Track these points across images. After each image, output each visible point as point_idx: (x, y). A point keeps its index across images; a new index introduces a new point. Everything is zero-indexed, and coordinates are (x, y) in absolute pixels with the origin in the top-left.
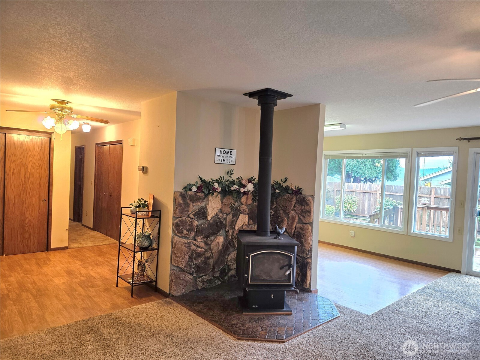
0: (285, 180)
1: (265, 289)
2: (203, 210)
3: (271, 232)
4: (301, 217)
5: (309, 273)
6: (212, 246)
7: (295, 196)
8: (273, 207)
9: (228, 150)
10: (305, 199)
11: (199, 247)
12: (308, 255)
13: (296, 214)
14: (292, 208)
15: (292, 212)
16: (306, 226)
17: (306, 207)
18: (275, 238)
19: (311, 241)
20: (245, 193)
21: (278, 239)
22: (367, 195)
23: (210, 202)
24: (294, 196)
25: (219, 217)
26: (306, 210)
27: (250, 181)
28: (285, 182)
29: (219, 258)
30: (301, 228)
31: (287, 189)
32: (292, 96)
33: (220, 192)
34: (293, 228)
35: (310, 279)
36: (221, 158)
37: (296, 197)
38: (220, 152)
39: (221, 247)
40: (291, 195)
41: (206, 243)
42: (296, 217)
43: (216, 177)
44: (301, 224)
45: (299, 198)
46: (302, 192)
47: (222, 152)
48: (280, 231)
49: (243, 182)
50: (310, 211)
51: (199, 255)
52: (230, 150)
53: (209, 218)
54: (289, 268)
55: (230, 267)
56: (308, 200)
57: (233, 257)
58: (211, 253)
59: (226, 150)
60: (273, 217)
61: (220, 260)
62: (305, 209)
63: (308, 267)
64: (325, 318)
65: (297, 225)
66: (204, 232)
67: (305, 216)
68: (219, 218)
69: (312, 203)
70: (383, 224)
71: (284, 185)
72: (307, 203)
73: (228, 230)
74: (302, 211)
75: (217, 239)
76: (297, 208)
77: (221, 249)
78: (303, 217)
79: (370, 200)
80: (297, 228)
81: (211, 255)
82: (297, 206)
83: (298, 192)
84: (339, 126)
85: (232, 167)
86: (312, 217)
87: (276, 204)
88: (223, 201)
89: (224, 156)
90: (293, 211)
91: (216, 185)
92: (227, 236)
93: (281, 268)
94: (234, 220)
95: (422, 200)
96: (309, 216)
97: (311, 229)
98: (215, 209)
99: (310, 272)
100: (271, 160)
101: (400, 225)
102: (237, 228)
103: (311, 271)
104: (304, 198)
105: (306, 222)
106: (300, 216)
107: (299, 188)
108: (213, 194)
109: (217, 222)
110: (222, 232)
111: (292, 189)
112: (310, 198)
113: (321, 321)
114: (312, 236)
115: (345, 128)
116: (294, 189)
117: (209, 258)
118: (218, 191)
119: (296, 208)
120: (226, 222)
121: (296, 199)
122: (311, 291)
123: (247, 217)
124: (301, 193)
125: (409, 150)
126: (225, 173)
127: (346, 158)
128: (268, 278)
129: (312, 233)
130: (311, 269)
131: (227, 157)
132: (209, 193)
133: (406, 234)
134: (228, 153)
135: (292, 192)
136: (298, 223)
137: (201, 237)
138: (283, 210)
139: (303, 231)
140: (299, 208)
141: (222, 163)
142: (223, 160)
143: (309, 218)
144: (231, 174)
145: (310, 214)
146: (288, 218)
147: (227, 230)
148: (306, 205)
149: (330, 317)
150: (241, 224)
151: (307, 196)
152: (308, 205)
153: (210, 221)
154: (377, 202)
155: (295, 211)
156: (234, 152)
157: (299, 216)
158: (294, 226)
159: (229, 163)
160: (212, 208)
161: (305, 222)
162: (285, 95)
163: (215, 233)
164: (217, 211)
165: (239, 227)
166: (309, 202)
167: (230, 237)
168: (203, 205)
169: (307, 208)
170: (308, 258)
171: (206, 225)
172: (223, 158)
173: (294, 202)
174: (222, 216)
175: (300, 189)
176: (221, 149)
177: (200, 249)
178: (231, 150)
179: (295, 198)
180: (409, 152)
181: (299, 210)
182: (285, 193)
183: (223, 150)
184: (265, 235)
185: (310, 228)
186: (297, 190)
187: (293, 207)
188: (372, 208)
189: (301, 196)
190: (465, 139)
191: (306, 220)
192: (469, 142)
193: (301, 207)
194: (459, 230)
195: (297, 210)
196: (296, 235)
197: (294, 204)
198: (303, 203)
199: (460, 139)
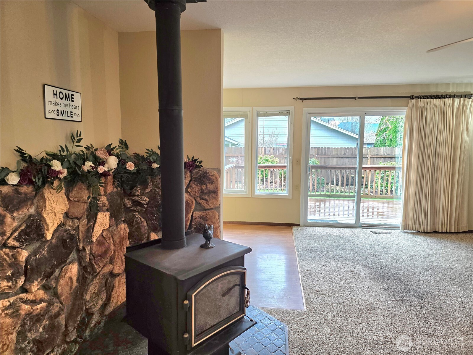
2: (37, 222)
4: (201, 201)
6: (59, 288)
8: (147, 191)
9: (68, 92)
10: (208, 175)
11: (34, 302)
13: (191, 198)
16: (210, 213)
17: (208, 186)
19: (220, 233)
20: (105, 174)
23: (47, 202)
25: (67, 227)
26: (209, 190)
27: (109, 151)
29: (74, 305)
30: (201, 217)
33: (65, 178)
34: (188, 220)
36: (56, 108)
37: (191, 173)
38: (54, 94)
39: (75, 284)
41: (46, 288)
42: (192, 202)
43: (54, 149)
44: (200, 211)
45: (197, 173)
46: (201, 164)
47: (56, 95)
48: (211, 233)
49: (101, 154)
50: (216, 190)
51: (37, 319)
52: (71, 93)
53: (49, 236)
55: (90, 311)
56: (211, 176)
57: (93, 291)
58: (59, 305)
59: (64, 92)
60: (147, 207)
61: (76, 307)
62: (207, 189)
65: (194, 213)
66: (43, 268)
67: (207, 199)
68: (66, 230)
69: (219, 180)
72: (210, 179)
73: (83, 247)
74: (202, 192)
75: (67, 272)
76: (193, 188)
77: (76, 287)
78: (204, 201)
80: (194, 218)
81: (60, 307)
82: (193, 185)
83: (193, 164)
85: (77, 127)
86: (219, 199)
87: (151, 186)
88: (71, 195)
89: (62, 104)
91: (57, 165)
92: (80, 261)
94: (90, 226)
95: (231, 160)
96: (214, 198)
98: (58, 215)
100: (183, 114)
102: (94, 239)
104: (206, 173)
105: (210, 208)
106: (198, 199)
107: (194, 159)
108: (52, 183)
109: (64, 238)
110: (73, 255)
112: (215, 172)
114: (220, 226)
117: (58, 315)
118: (62, 177)
119: (192, 188)
120: (78, 234)
121: (191, 176)
123: (108, 214)
124: (199, 167)
125: (249, 109)
126: (67, 139)
131: (64, 105)
132: (44, 183)
133: (250, 197)
134: (67, 98)
136: (195, 210)
137: (39, 280)
139: (207, 220)
140: (196, 188)
141: (60, 117)
142: (60, 112)
143: (214, 200)
144: (79, 141)
145: (217, 196)
147: (81, 248)
148: (209, 183)
150: (100, 229)
151: (208, 169)
152: (212, 182)
153: (51, 242)
155: (190, 193)
156: (77, 97)
157: (196, 201)
159: (70, 119)
160: (53, 215)
161: (208, 207)
163: (62, 262)
164: (62, 216)
165: (98, 236)
166: (214, 178)
167: (88, 260)
168: (32, 211)
169: (211, 187)
171: (45, 252)
172: (60, 108)
173: (186, 181)
174: (72, 224)
175: (196, 160)
176: (56, 89)
177: (39, 306)
178: (73, 93)
179: (188, 175)
180: (250, 111)
181: (196, 191)
183: (59, 90)
185: (217, 215)
186: (191, 161)
189: (199, 170)
190: (301, 99)
191: (210, 205)
192: (303, 102)
193: (201, 187)
194: (297, 186)
195: (193, 191)
196: (195, 228)
197: (187, 184)
198: (204, 180)
199: (297, 99)
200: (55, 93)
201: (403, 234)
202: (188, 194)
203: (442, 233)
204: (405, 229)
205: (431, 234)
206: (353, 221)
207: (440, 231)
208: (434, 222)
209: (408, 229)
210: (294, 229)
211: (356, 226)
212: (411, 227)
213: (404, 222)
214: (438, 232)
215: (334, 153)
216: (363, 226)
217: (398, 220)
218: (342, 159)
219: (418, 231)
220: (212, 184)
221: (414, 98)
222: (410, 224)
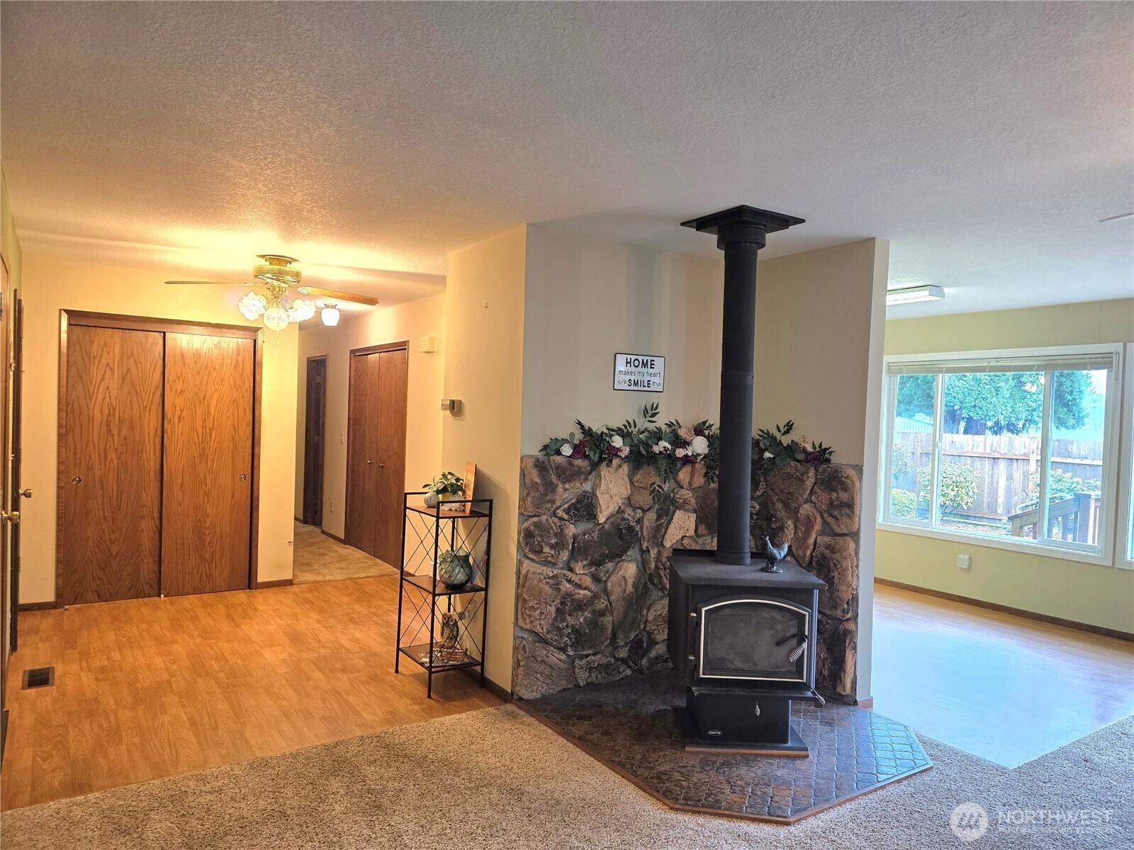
0: (786, 428)
1: (739, 692)
2: (588, 499)
3: (753, 555)
4: (830, 519)
5: (851, 657)
6: (609, 584)
7: (813, 468)
8: (758, 493)
9: (645, 359)
10: (840, 475)
11: (578, 586)
12: (848, 613)
13: (814, 511)
14: (806, 496)
15: (804, 506)
16: (840, 540)
17: (840, 495)
18: (762, 570)
19: (855, 578)
20: (687, 460)
21: (771, 572)
22: (1002, 465)
23: (603, 481)
24: (811, 466)
25: (626, 516)
26: (841, 502)
27: (699, 431)
28: (787, 432)
29: (626, 614)
30: (828, 547)
31: (792, 449)
32: (803, 221)
33: (626, 457)
34: (808, 547)
35: (853, 672)
36: (628, 377)
37: (816, 470)
38: (627, 363)
39: (630, 589)
40: (803, 464)
41: (596, 579)
42: (816, 519)
43: (618, 423)
44: (829, 535)
45: (824, 471)
46: (831, 457)
47: (630, 363)
48: (775, 552)
49: (682, 433)
50: (851, 503)
51: (580, 606)
52: (649, 359)
53: (602, 519)
54: (800, 643)
55: (653, 636)
56: (845, 477)
57: (659, 612)
58: (606, 602)
59: (640, 358)
60: (757, 519)
61: (630, 619)
62: (837, 499)
63: (848, 641)
64: (894, 771)
65: (818, 539)
66: (591, 552)
67: (838, 516)
68: (624, 519)
69: (857, 485)
70: (1046, 537)
71: (786, 440)
72: (842, 483)
73: (647, 547)
74: (831, 503)
75: (621, 570)
76: (819, 496)
77: (632, 593)
78: (833, 519)
79: (1010, 478)
80: (818, 545)
81: (607, 606)
82: (818, 491)
83: (821, 456)
84: (927, 293)
85: (654, 399)
86: (857, 519)
87: (764, 486)
88: (635, 479)
89: (636, 373)
90: (808, 504)
91: (617, 442)
92: (644, 564)
93: (779, 644)
94: (662, 524)
96: (848, 516)
97: (855, 550)
98: (615, 499)
99: (853, 656)
100: (752, 380)
101: (1093, 543)
102: (668, 544)
103: (856, 652)
104: (836, 471)
105: (841, 532)
106: (825, 515)
107: (823, 448)
108: (611, 461)
109: (621, 527)
110: (633, 553)
111: (804, 450)
112: (852, 473)
113: (882, 777)
114: (857, 566)
115: (943, 295)
116: (810, 449)
117: (602, 613)
118: (623, 456)
119: (816, 496)
120: (642, 528)
121: (816, 476)
122: (856, 701)
123: (693, 517)
124: (828, 461)
125: (1115, 347)
126: (639, 413)
127: (946, 372)
128: (746, 667)
129: (858, 559)
130: (855, 648)
131: (642, 374)
132: (601, 460)
133: (1110, 565)
134: (645, 365)
135: (807, 458)
136: (821, 533)
137: (585, 562)
138: (784, 502)
139: (835, 553)
140: (823, 497)
141: (632, 388)
142: (632, 382)
143: (848, 520)
144: (654, 415)
145: (853, 513)
146: (796, 521)
147: (644, 548)
148: (842, 489)
149: (905, 769)
150: (677, 533)
151: (842, 466)
152: (845, 489)
153: (603, 527)
154: (1030, 483)
155: (814, 503)
156: (659, 363)
157: (823, 518)
158: (811, 541)
159: (646, 389)
160: (608, 496)
161: (838, 531)
162: (784, 222)
163: (617, 555)
164: (620, 502)
165: (674, 541)
166: (848, 481)
167: (653, 565)
168: (587, 487)
169: (844, 496)
170: (847, 620)
171: (595, 535)
172: (632, 378)
173: (809, 483)
174: (633, 514)
175: (826, 449)
176: (629, 357)
177: (582, 592)
178: (652, 358)
179: (812, 473)
180: (1118, 354)
181: (823, 501)
182: (788, 460)
183: (634, 357)
184: (738, 561)
185: (852, 546)
186: (818, 452)
187: (807, 493)
188: (1017, 497)
189: (828, 467)
191: (842, 527)
193: (830, 495)
195: (819, 501)
196: (817, 563)
197: (810, 488)
198: (834, 483)
200: (629, 361)
202: (813, 505)
220: (846, 492)
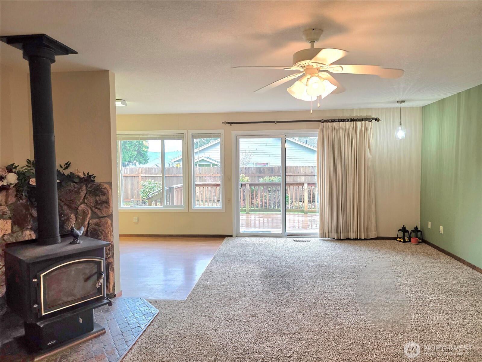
0: (66, 166)
1: (68, 315)
5: (112, 274)
7: (85, 186)
10: (100, 188)
12: (109, 254)
13: (86, 207)
14: (81, 201)
15: (81, 205)
16: (103, 220)
17: (101, 198)
18: (71, 243)
19: (112, 237)
20: (4, 187)
21: (77, 244)
24: (84, 184)
26: (102, 201)
27: (10, 170)
28: (67, 168)
30: (96, 224)
31: (71, 177)
32: (76, 53)
35: (113, 282)
37: (87, 186)
40: (78, 184)
42: (88, 211)
44: (95, 218)
45: (91, 186)
46: (95, 179)
48: (78, 232)
50: (108, 201)
56: (103, 189)
62: (100, 200)
63: (110, 268)
64: (145, 321)
65: (90, 221)
67: (101, 208)
69: (110, 191)
70: (165, 205)
71: (67, 172)
72: (102, 192)
74: (96, 202)
76: (89, 199)
78: (98, 210)
80: (90, 225)
82: (89, 197)
83: (88, 179)
84: (120, 103)
86: (111, 208)
90: (83, 204)
96: (107, 207)
97: (111, 223)
99: (113, 274)
100: (54, 138)
101: (176, 204)
103: (114, 272)
104: (98, 186)
105: (103, 216)
106: (93, 209)
107: (89, 175)
111: (78, 177)
112: (107, 186)
113: (142, 327)
114: (112, 231)
115: (126, 105)
116: (82, 176)
119: (87, 199)
121: (87, 189)
122: (115, 295)
123: (9, 222)
124: (93, 181)
125: (184, 131)
127: (122, 140)
128: (70, 299)
129: (112, 227)
130: (113, 270)
135: (80, 181)
136: (92, 218)
138: (68, 205)
139: (100, 226)
140: (91, 200)
143: (107, 209)
145: (109, 205)
146: (76, 215)
148: (102, 195)
149: (150, 318)
151: (101, 183)
152: (104, 194)
154: (140, 185)
155: (86, 203)
157: (92, 210)
158: (86, 223)
161: (102, 215)
162: (66, 51)
166: (105, 190)
169: (104, 198)
170: (110, 257)
173: (83, 194)
175: (91, 175)
179: (84, 188)
180: (185, 134)
181: (92, 202)
182: (70, 182)
185: (109, 222)
186: (87, 177)
187: (82, 199)
188: (135, 191)
189: (93, 184)
190: (228, 123)
191: (103, 213)
192: (231, 125)
193: (95, 198)
194: (229, 201)
195: (89, 202)
196: (90, 233)
197: (84, 196)
198: (98, 192)
199: (225, 123)
201: (322, 241)
202: (85, 204)
203: (354, 239)
204: (322, 237)
205: (344, 241)
206: (279, 231)
207: (352, 238)
208: (347, 231)
209: (325, 237)
210: (227, 239)
211: (281, 235)
212: (327, 235)
213: (321, 231)
214: (350, 239)
215: (302, 171)
216: (288, 236)
217: (316, 230)
218: (310, 177)
219: (334, 239)
220: (104, 196)
221: (323, 122)
222: (326, 232)
